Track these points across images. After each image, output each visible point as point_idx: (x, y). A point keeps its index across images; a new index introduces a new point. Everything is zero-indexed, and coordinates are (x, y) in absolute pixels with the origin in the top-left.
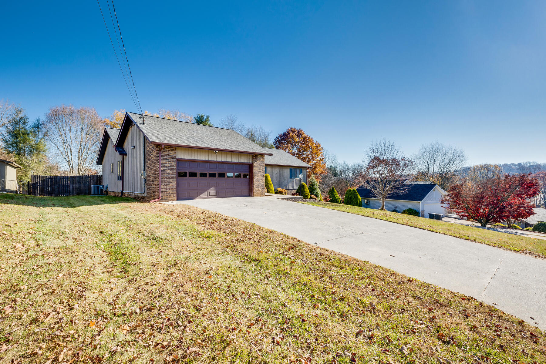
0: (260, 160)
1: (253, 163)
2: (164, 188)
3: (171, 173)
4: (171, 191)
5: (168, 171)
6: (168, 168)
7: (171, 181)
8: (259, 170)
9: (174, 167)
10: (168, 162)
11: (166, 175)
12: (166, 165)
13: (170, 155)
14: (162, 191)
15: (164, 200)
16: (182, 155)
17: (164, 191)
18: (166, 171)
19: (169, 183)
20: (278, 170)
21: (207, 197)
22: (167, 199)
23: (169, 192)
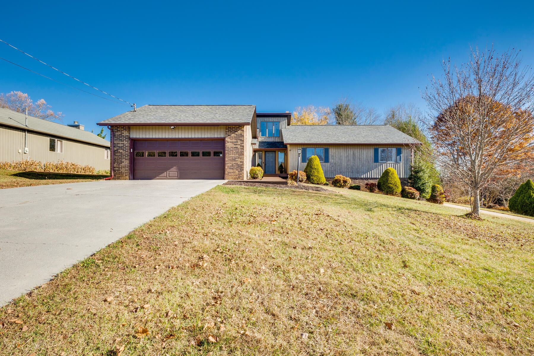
0: (236, 133)
1: (225, 138)
2: (117, 167)
3: (124, 152)
4: (123, 170)
5: (121, 151)
6: (121, 148)
7: (124, 160)
8: (234, 146)
9: (127, 146)
10: (120, 142)
11: (118, 154)
12: (119, 145)
13: (123, 135)
14: (115, 170)
15: (117, 178)
16: (136, 134)
17: (117, 170)
18: (119, 150)
19: (122, 162)
20: (350, 151)
21: (166, 178)
22: (119, 178)
23: (122, 171)
